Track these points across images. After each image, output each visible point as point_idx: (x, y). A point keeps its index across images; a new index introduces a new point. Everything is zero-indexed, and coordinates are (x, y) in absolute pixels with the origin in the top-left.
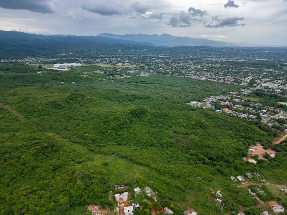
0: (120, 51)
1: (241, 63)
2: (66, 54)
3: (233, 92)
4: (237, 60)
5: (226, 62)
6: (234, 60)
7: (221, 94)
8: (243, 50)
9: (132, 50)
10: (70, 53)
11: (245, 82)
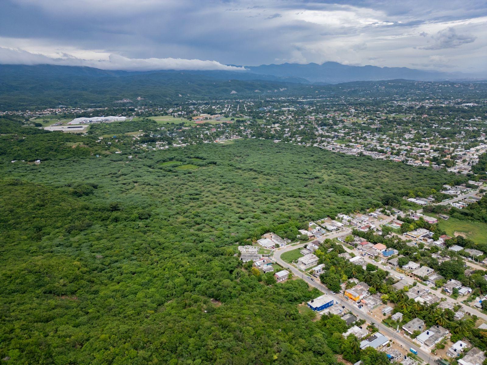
0: (234, 92)
1: (464, 111)
2: (131, 99)
3: (417, 196)
4: (458, 103)
5: (431, 108)
6: (452, 105)
7: (377, 206)
8: (475, 85)
9: (256, 91)
10: (139, 98)
11: (464, 161)
